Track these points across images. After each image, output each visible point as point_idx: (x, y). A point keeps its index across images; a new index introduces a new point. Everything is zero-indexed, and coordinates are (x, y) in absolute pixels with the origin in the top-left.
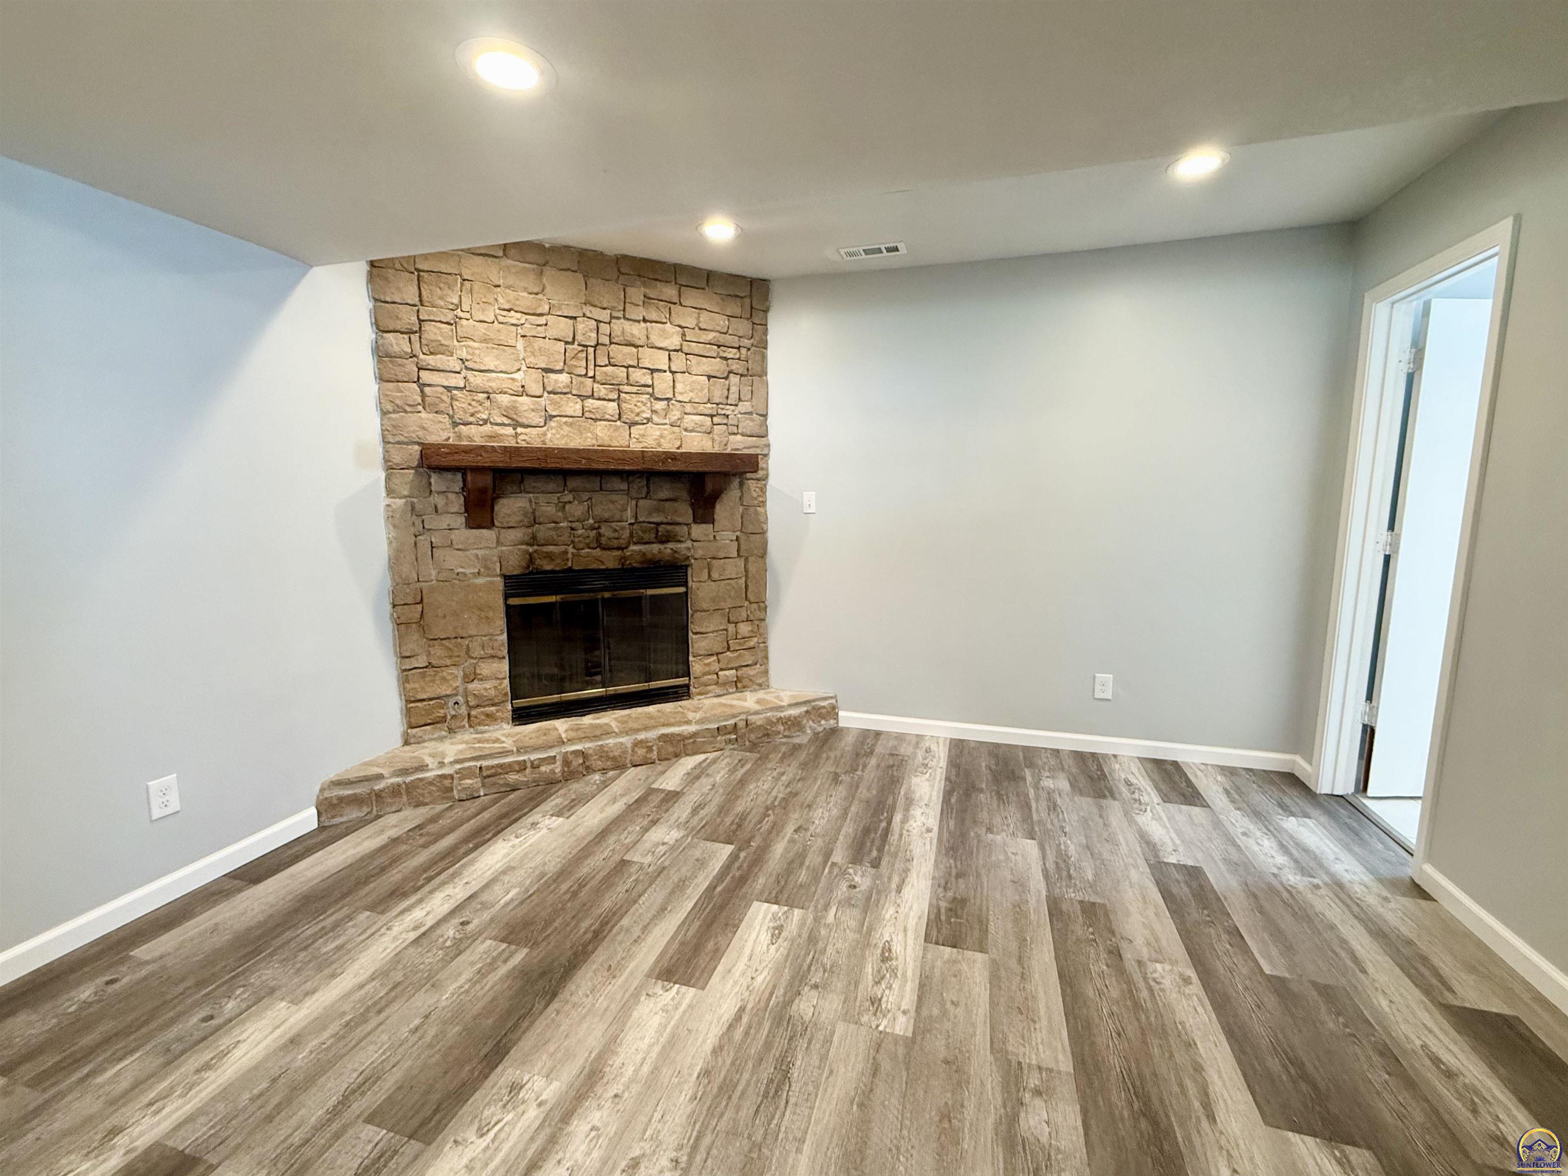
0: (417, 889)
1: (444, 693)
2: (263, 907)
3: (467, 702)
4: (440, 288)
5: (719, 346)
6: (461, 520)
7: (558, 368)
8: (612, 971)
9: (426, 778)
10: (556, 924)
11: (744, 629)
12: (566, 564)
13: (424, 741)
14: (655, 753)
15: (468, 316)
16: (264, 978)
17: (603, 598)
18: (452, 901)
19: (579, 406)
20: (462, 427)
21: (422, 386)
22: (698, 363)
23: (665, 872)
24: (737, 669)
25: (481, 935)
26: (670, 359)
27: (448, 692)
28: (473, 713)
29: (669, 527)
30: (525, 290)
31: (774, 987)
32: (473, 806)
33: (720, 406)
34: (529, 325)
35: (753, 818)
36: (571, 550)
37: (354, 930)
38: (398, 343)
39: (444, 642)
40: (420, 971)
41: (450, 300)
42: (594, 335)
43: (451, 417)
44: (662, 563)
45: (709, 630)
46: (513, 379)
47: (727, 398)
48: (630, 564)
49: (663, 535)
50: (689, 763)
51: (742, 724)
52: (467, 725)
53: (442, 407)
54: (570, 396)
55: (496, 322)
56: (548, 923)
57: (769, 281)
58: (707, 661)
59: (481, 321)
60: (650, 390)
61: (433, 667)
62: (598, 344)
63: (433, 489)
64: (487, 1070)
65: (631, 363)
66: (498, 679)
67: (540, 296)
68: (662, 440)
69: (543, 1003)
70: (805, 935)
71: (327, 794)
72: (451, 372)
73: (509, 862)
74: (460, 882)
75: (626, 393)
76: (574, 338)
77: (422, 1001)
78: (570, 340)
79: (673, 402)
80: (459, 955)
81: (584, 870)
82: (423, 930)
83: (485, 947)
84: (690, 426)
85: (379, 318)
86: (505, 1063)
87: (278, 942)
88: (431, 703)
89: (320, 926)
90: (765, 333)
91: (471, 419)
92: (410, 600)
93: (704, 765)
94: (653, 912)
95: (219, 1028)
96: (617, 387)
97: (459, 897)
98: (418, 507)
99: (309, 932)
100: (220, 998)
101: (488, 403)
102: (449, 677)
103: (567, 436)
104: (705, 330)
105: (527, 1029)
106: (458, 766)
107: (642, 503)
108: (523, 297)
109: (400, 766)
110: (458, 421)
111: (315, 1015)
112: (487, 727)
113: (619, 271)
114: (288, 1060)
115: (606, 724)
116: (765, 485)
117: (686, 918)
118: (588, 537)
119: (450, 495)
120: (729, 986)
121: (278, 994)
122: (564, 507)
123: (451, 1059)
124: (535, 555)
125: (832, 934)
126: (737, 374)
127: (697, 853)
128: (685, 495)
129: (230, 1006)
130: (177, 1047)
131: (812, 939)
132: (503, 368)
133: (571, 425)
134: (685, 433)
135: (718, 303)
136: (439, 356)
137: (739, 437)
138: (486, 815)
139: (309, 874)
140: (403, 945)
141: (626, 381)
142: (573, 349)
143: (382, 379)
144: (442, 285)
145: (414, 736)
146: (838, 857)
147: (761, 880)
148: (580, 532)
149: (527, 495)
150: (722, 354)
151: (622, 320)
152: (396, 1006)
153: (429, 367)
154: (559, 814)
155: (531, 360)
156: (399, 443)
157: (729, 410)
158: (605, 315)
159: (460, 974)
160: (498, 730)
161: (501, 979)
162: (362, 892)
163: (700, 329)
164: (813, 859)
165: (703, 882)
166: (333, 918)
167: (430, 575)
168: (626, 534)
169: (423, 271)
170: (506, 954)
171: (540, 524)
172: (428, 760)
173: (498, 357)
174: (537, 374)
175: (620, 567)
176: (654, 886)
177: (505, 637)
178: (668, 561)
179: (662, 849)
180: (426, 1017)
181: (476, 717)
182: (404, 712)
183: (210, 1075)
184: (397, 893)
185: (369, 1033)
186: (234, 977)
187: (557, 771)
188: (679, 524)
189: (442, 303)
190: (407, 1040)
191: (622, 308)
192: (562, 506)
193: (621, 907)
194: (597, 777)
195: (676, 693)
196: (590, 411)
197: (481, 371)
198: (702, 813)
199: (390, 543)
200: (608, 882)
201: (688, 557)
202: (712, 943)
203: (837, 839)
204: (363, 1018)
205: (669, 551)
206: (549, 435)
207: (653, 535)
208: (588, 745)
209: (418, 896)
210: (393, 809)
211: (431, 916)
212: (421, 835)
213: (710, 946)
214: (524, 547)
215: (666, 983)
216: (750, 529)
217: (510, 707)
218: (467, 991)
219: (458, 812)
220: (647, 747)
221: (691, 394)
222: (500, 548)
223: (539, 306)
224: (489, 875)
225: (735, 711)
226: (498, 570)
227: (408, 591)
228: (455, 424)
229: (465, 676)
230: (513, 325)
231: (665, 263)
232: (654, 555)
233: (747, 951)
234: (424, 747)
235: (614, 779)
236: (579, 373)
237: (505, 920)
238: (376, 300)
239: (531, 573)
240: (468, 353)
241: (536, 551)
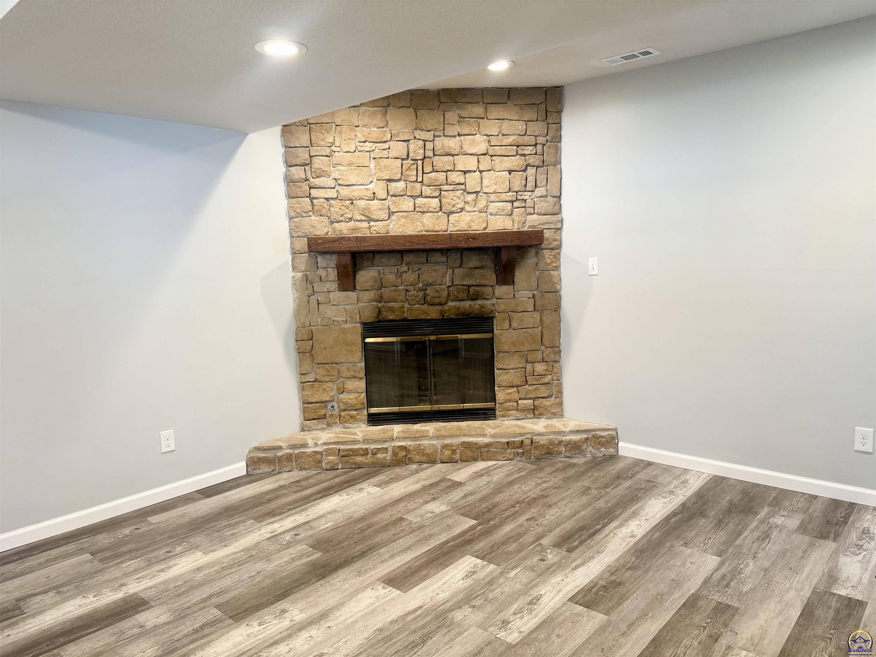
0: (282, 513)
1: (324, 399)
2: (207, 509)
3: (339, 407)
4: (322, 134)
5: (518, 146)
6: (334, 286)
7: (397, 178)
8: (360, 573)
9: (306, 452)
10: (344, 544)
11: (540, 368)
12: (403, 315)
13: (313, 430)
14: (458, 455)
15: (338, 149)
16: (196, 540)
17: (429, 340)
18: (296, 523)
19: (411, 204)
20: (336, 224)
21: (312, 199)
22: (501, 162)
23: (423, 529)
24: (534, 399)
25: (302, 541)
26: (478, 161)
27: (327, 399)
28: (343, 414)
29: (477, 288)
30: (375, 126)
31: (448, 601)
32: (331, 474)
33: (519, 193)
34: (378, 150)
35: (502, 507)
36: (406, 305)
37: (243, 528)
38: (298, 173)
39: (325, 365)
40: (265, 552)
41: (328, 141)
42: (422, 151)
43: (329, 218)
44: (472, 315)
45: (509, 367)
46: (367, 189)
47: (526, 186)
48: (448, 315)
49: (473, 294)
50: (481, 465)
51: (527, 442)
52: (338, 422)
53: (324, 212)
54: (406, 197)
55: (357, 151)
56: (340, 542)
57: (563, 87)
58: (509, 391)
59: (347, 152)
60: (463, 187)
61: (318, 382)
62: (425, 157)
63: (319, 266)
64: (275, 601)
65: (449, 168)
66: (358, 392)
67: (384, 129)
68: (472, 224)
69: (316, 580)
70: (487, 580)
71: (252, 455)
72: (329, 188)
73: (336, 508)
74: (304, 514)
75: (446, 191)
76: (408, 155)
77: (259, 566)
78: (405, 157)
79: (481, 194)
80: (287, 549)
81: (376, 519)
82: (276, 533)
83: (302, 547)
84: (494, 211)
85: (287, 158)
86: (285, 600)
87: (208, 526)
88: (317, 405)
89: (228, 523)
90: (560, 129)
91: (342, 218)
92: (305, 337)
93: (491, 468)
94: (402, 549)
95: (172, 556)
96: (438, 187)
97: (300, 521)
98: (310, 278)
99: (222, 525)
100: (176, 545)
101: (351, 207)
102: (328, 389)
103: (404, 225)
104: (506, 135)
105: (302, 589)
106: (326, 447)
107: (457, 271)
108: (374, 131)
109: (292, 443)
110: (334, 220)
111: (211, 561)
112: (351, 425)
113: (440, 101)
114: (194, 576)
115: (426, 431)
116: (559, 254)
117: (419, 556)
118: (418, 296)
119: (329, 269)
120: (421, 594)
121: (200, 548)
122: (402, 275)
123: (261, 592)
124: (382, 309)
125: (506, 583)
126: (534, 166)
127: (450, 521)
128: (490, 264)
129: (179, 549)
130: (154, 560)
131: (490, 583)
132: (361, 182)
133: (406, 217)
134: (490, 217)
135: (517, 113)
136: (323, 178)
137: (535, 216)
138: (337, 480)
139: (234, 497)
140: (263, 539)
141: (446, 182)
142: (408, 163)
143: (290, 196)
144: (323, 131)
145: (307, 426)
146: (545, 542)
147: (482, 544)
148: (412, 293)
149: (377, 268)
150: (520, 152)
151: (443, 137)
152: (246, 565)
153: (316, 186)
154: (379, 485)
155: (380, 175)
156: (298, 237)
157: (527, 196)
158: (429, 136)
159: (283, 558)
160: (357, 427)
161: (301, 564)
162: (254, 511)
163: (503, 135)
164: (528, 538)
165: (443, 538)
166: (236, 520)
167: (317, 322)
168: (445, 294)
169: (313, 124)
170: (310, 553)
171: (386, 287)
172: (310, 442)
173: (358, 175)
174: (383, 184)
175: (441, 318)
176: (411, 535)
177: (363, 364)
178: (476, 314)
179: (430, 515)
180: (259, 573)
181: (344, 417)
182: (302, 410)
183: (162, 574)
184: (271, 514)
185: (231, 573)
186: (184, 537)
187: (388, 458)
188: (486, 286)
189: (323, 143)
190: (246, 580)
191: (442, 128)
192: (399, 274)
193: (385, 542)
194: (414, 466)
195: (485, 414)
196: (419, 207)
197: (348, 186)
198: (470, 498)
199: (295, 300)
200: (386, 527)
201: (492, 311)
202: (425, 572)
203: (555, 530)
204: (230, 567)
205: (477, 306)
206: (391, 226)
207: (465, 295)
208: (409, 443)
209: (280, 517)
210: (287, 470)
211: (282, 528)
212: (297, 486)
213: (424, 572)
214: (375, 303)
215: (386, 585)
216: (544, 287)
217: (366, 412)
218: (282, 566)
219: (323, 476)
220: (452, 450)
221: (495, 187)
222: (360, 304)
223: (384, 136)
224: (322, 513)
225: (523, 431)
226: (358, 319)
227: (304, 332)
228: (332, 223)
229: (338, 389)
230: (367, 151)
231: (475, 88)
232: (465, 309)
233: (444, 580)
234: (311, 434)
235: (424, 469)
236: (412, 180)
237: (318, 537)
238: (286, 147)
239: (379, 321)
240: (339, 174)
241: (383, 306)
